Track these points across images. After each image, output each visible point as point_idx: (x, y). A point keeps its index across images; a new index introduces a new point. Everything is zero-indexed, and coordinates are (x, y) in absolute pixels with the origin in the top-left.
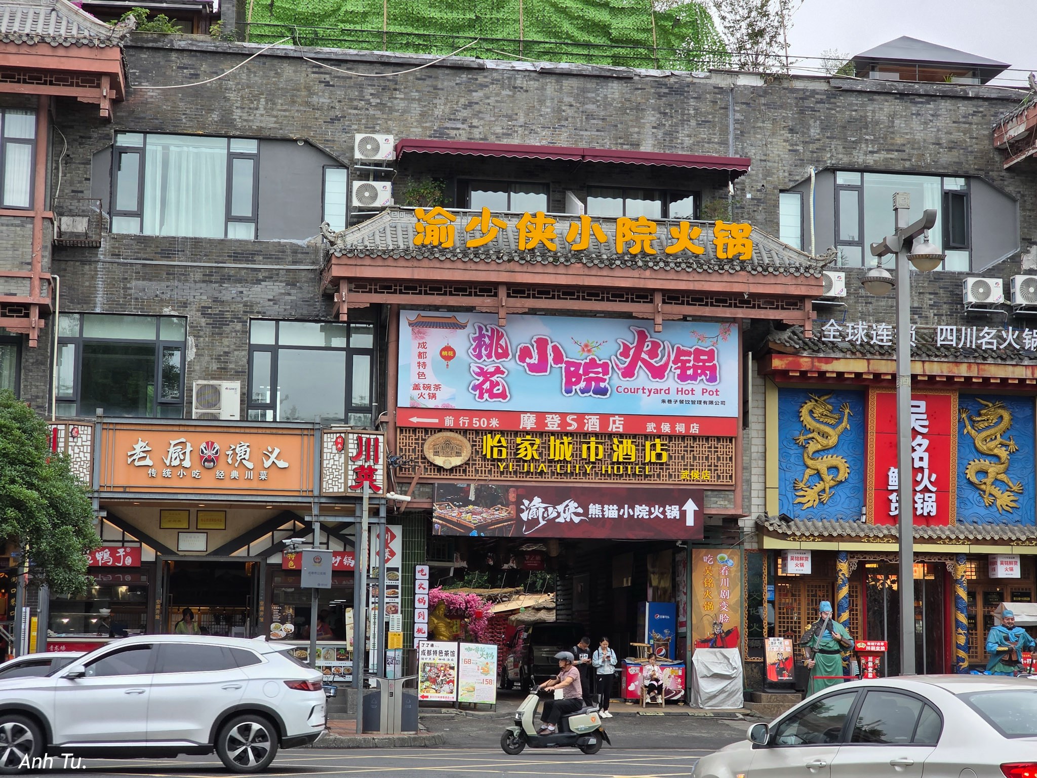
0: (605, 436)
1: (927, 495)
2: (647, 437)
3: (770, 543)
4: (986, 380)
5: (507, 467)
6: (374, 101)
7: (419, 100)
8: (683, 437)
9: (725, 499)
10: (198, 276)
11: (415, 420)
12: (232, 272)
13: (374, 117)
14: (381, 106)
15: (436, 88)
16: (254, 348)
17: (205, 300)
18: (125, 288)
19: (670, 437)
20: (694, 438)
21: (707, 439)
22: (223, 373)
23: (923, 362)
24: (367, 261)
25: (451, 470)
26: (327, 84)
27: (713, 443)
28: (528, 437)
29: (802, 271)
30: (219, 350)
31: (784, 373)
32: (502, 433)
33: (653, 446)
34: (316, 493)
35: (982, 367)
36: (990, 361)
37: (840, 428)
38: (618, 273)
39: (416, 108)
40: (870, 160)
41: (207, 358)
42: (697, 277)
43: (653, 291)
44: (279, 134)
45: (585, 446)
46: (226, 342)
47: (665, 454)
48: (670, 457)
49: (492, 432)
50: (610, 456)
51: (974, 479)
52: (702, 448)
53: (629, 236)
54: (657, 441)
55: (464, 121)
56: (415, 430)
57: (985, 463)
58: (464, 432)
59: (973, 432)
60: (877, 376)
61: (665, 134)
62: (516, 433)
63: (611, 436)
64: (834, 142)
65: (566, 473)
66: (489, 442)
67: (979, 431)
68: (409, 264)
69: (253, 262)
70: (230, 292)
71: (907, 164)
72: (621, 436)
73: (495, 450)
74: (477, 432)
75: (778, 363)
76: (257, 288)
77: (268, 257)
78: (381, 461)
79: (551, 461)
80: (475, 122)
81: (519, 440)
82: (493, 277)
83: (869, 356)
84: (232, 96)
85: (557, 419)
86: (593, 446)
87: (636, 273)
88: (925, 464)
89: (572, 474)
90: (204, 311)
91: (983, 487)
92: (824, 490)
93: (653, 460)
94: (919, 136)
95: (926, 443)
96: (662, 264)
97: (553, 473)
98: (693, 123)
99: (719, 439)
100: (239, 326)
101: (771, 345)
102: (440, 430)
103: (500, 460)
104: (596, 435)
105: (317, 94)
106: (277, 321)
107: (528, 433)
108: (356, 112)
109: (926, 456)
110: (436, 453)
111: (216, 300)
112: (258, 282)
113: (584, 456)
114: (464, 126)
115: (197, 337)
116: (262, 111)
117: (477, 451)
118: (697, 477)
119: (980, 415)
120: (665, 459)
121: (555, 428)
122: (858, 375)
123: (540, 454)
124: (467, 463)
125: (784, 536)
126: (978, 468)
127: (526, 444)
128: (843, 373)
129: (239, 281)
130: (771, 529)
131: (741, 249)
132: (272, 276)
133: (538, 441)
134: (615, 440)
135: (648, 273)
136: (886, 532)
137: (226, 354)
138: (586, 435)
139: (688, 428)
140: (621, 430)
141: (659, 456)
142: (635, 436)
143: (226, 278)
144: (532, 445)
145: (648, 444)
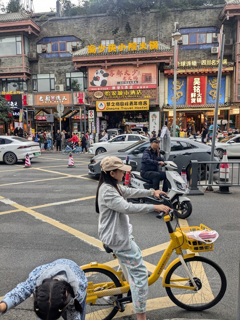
0: (129, 90)
1: (199, 98)
2: (137, 89)
3: (165, 110)
4: (213, 72)
5: (110, 97)
6: (86, 26)
7: (94, 24)
8: (145, 89)
9: (154, 101)
10: (56, 65)
11: (92, 89)
12: (62, 64)
13: (86, 29)
14: (87, 27)
15: (98, 21)
16: (66, 78)
17: (57, 70)
18: (43, 69)
19: (142, 89)
20: (147, 89)
21: (150, 89)
22: (61, 83)
23: (198, 69)
24: (79, 58)
25: (100, 98)
26: (77, 23)
27: (151, 90)
28: (114, 91)
29: (169, 50)
30: (60, 79)
31: (167, 74)
32: (109, 91)
33: (139, 91)
34: (72, 104)
35: (212, 69)
36: (214, 67)
37: (181, 86)
38: (128, 55)
39: (94, 26)
40: (190, 26)
41: (58, 81)
42: (145, 54)
43: (136, 58)
44: (69, 35)
45: (125, 92)
46: (61, 77)
47: (141, 93)
48: (142, 93)
49: (107, 91)
50: (130, 94)
51: (211, 94)
52: (149, 91)
53: (131, 47)
54: (139, 90)
55: (103, 28)
56: (93, 91)
57: (213, 91)
58: (102, 91)
59: (211, 84)
60: (188, 73)
61: (144, 25)
62: (112, 91)
63: (130, 90)
64: (182, 22)
65: (121, 98)
66: (106, 93)
67: (212, 84)
68: (87, 57)
69: (65, 61)
70: (61, 68)
71: (199, 26)
72: (132, 90)
73: (108, 94)
74: (104, 91)
75: (165, 72)
76: (66, 66)
77: (68, 60)
78: (84, 97)
79: (118, 96)
80: (106, 28)
81: (112, 92)
82: (103, 59)
83: (186, 69)
84: (59, 28)
85: (119, 87)
86: (126, 92)
87: (132, 55)
88: (199, 92)
89: (123, 98)
90: (57, 72)
91: (213, 96)
92: (177, 99)
93: (139, 94)
94: (201, 19)
95: (199, 87)
96: (138, 52)
97: (119, 98)
98: (151, 22)
99: (152, 89)
100: (63, 74)
101: (164, 68)
102: (97, 91)
103: (109, 96)
104: (127, 90)
105: (75, 26)
106: (70, 72)
107: (114, 90)
108: (82, 28)
109: (199, 90)
110: (97, 95)
111: (59, 70)
112: (66, 65)
113: (125, 94)
114: (104, 29)
115: (56, 77)
116: (65, 31)
117: (104, 94)
118: (148, 97)
119: (213, 80)
120: (141, 94)
121: (119, 89)
122: (184, 73)
123: (117, 94)
124: (102, 97)
125: (168, 108)
126: (212, 92)
127: (114, 92)
128: (180, 73)
129: (63, 65)
130: (165, 107)
131: (155, 47)
132: (69, 64)
133: (116, 92)
134: (131, 91)
135: (135, 55)
136: (189, 106)
137: (62, 80)
138: (125, 90)
139: (146, 87)
140: (132, 89)
141: (140, 93)
142: (135, 90)
143: (61, 65)
144: (115, 93)
145: (138, 91)
